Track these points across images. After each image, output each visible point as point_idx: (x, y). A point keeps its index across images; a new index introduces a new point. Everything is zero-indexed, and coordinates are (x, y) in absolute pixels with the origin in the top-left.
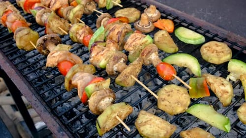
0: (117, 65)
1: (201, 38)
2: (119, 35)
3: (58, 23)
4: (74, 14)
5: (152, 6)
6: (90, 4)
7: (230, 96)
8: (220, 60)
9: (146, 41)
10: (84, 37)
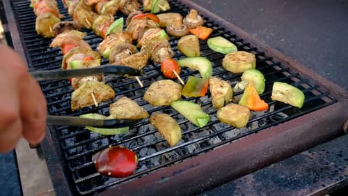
0: (120, 55)
1: (231, 47)
2: (139, 31)
3: (86, 14)
4: (106, 8)
5: (192, 11)
6: (131, 3)
7: (222, 97)
8: (237, 68)
9: (159, 36)
10: (103, 29)
